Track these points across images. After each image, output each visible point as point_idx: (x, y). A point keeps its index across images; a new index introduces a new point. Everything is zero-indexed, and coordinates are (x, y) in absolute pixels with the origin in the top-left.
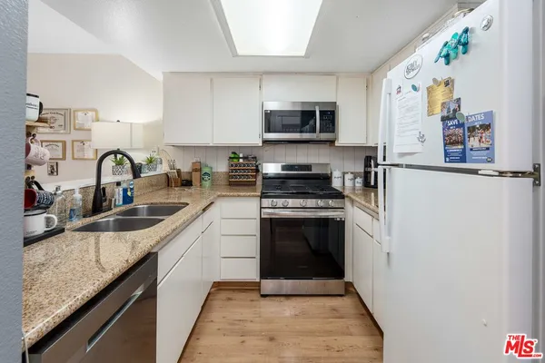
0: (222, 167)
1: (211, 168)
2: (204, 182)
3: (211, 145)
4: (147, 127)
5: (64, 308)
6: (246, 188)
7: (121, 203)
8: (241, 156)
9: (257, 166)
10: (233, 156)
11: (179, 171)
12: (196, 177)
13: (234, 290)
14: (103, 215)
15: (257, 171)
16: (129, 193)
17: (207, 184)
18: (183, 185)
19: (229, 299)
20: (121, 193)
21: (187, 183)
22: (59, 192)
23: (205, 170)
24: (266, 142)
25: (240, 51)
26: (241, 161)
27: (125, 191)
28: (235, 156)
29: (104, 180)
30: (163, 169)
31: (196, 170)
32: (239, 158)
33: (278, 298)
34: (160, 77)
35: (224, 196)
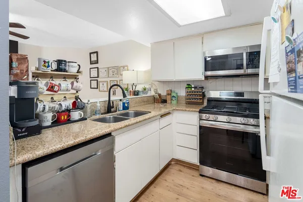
0: (182, 93)
1: (177, 93)
2: (172, 101)
3: (174, 80)
4: (145, 72)
5: (40, 152)
6: (194, 106)
7: (122, 109)
8: (193, 86)
9: (204, 93)
10: (187, 86)
11: (160, 95)
12: (168, 98)
13: (184, 166)
14: (110, 114)
15: (204, 95)
16: (126, 105)
17: (174, 102)
18: (162, 102)
19: (180, 171)
20: (122, 104)
21: (164, 101)
22: (89, 103)
23: (173, 94)
24: (207, 78)
25: (181, 23)
26: (193, 89)
27: (124, 104)
28: (189, 86)
29: (112, 98)
30: (152, 93)
31: (168, 94)
32: (192, 87)
33: (211, 180)
34: (150, 46)
35: (177, 110)
